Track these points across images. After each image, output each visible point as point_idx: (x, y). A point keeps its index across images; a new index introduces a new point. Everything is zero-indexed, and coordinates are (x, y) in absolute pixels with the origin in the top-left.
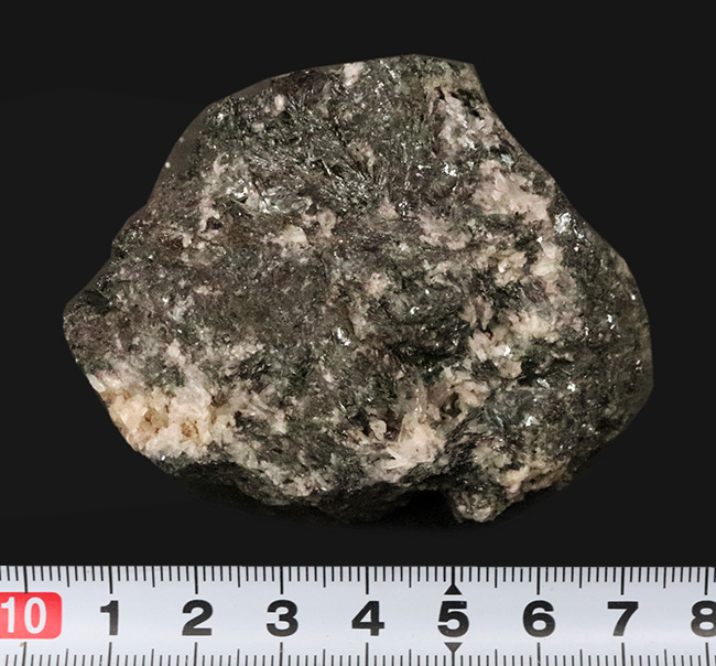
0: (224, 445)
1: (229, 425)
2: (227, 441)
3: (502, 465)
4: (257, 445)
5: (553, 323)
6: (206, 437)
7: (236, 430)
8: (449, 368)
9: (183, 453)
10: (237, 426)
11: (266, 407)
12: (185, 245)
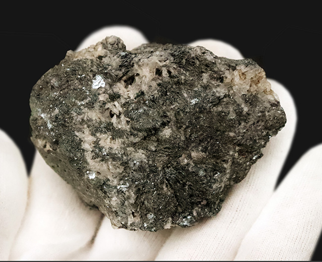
0: (229, 69)
1: (226, 78)
2: (228, 71)
3: (107, 58)
4: (216, 69)
5: (86, 116)
6: (236, 73)
7: (224, 75)
8: (131, 98)
9: (247, 66)
10: (223, 77)
11: (210, 85)
12: (237, 153)
